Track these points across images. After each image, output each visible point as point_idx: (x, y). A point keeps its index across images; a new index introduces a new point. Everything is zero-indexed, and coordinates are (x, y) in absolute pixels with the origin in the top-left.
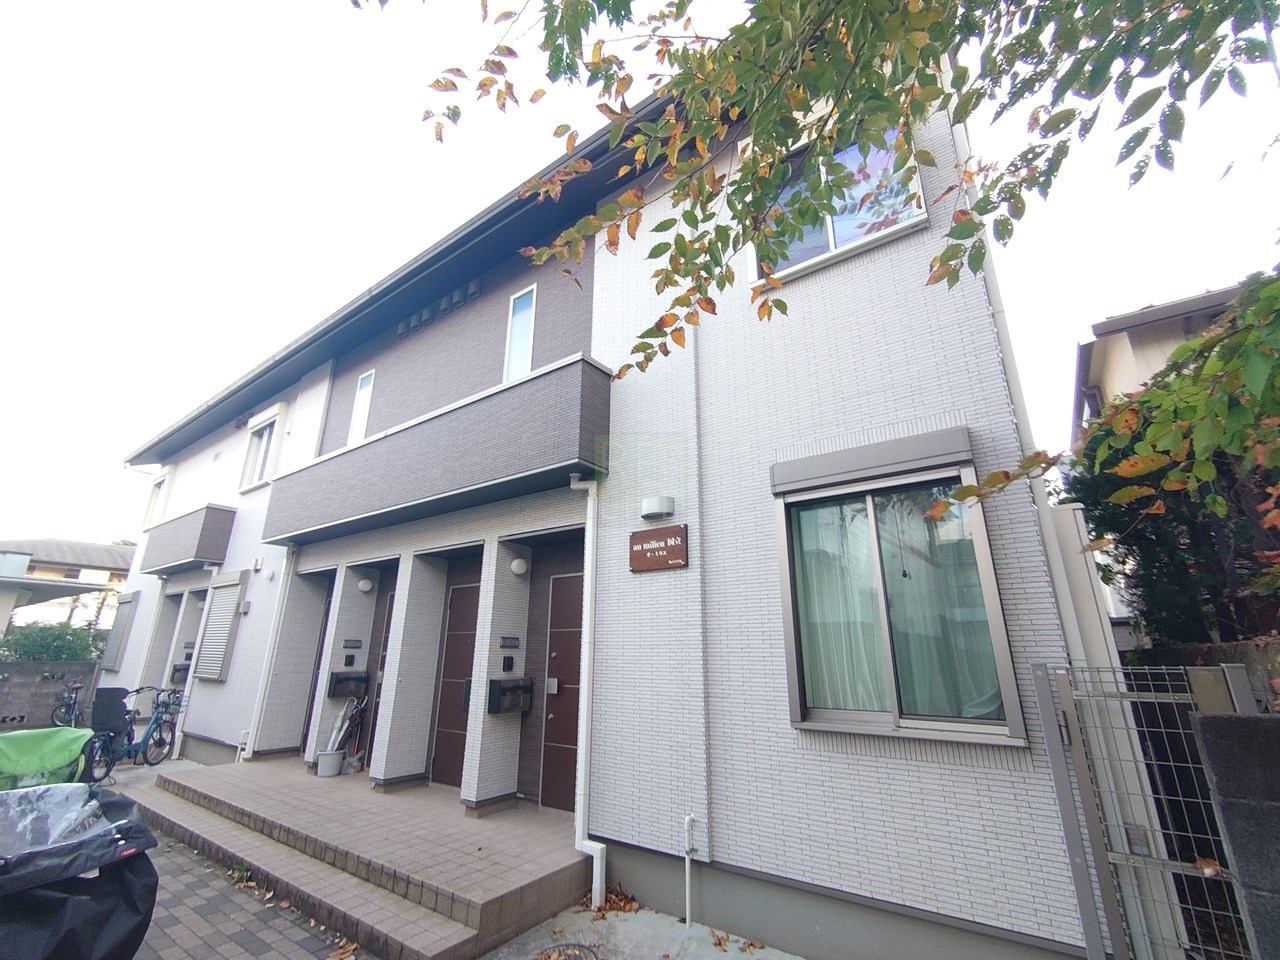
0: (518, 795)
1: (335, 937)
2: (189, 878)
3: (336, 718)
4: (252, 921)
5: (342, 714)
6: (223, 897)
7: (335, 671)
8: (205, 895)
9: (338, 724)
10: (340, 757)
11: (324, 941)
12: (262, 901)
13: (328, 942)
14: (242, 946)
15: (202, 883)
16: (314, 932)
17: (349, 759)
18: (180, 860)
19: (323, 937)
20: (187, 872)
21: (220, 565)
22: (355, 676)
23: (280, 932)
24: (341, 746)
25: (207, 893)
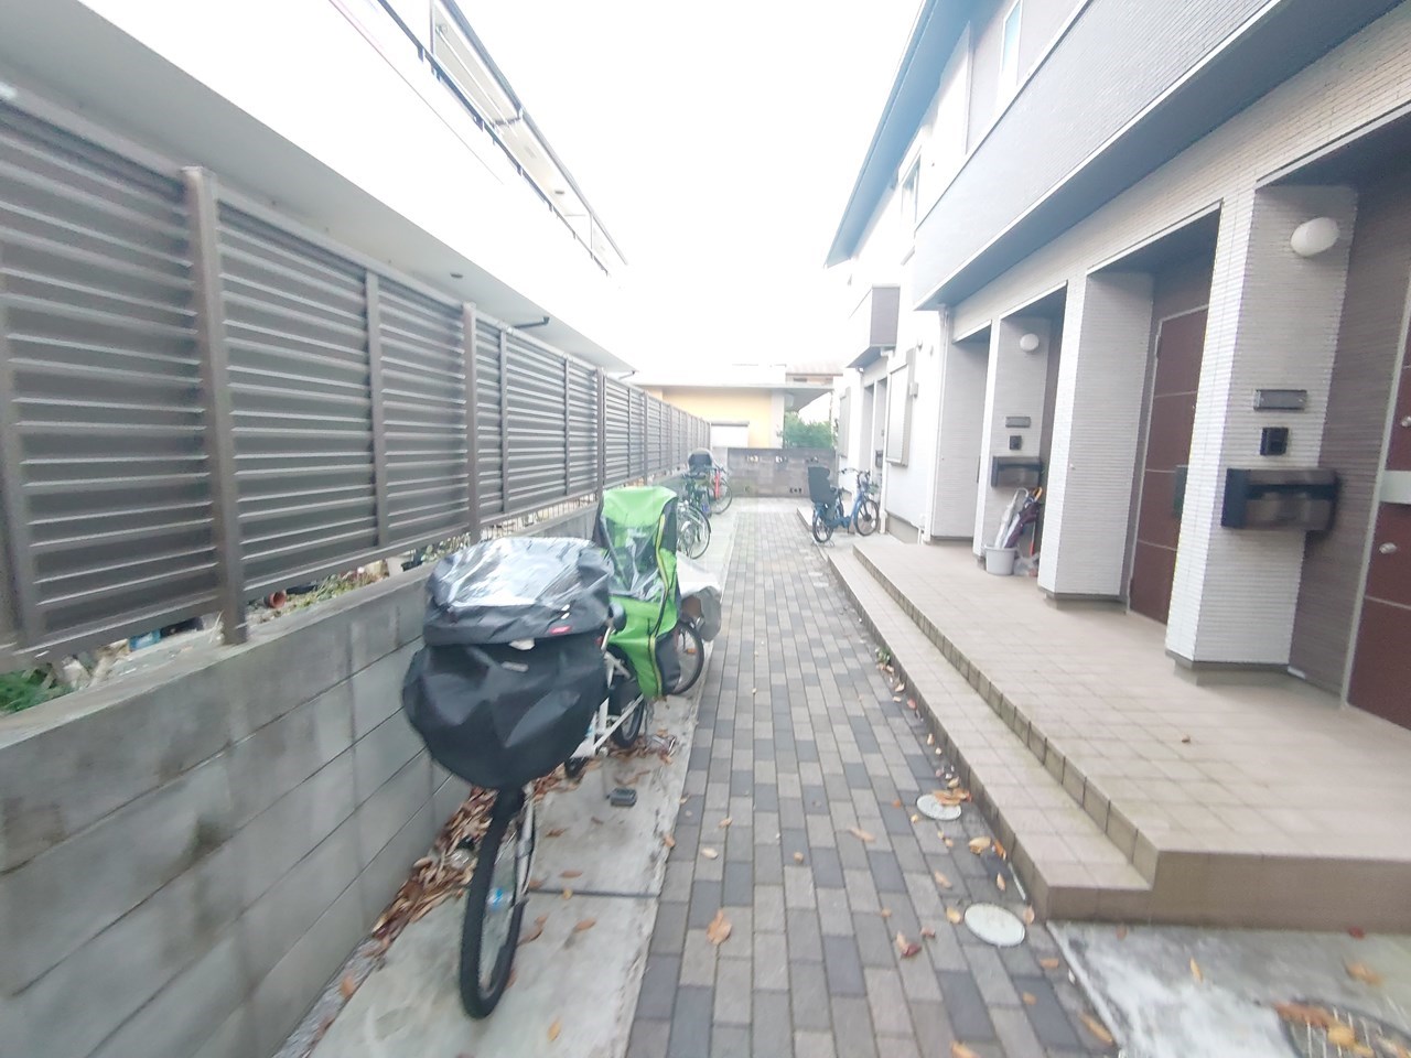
0: (1291, 670)
1: (947, 769)
2: (844, 644)
3: (1004, 511)
4: (874, 709)
5: (1011, 506)
6: (863, 674)
7: (998, 455)
8: (849, 665)
9: (1006, 518)
10: (1011, 556)
11: (934, 769)
12: (893, 692)
13: (938, 773)
14: (854, 734)
15: (853, 652)
16: (928, 752)
17: (1023, 559)
18: (847, 624)
19: (935, 763)
20: (846, 637)
21: (893, 348)
22: (1024, 462)
23: (895, 736)
24: (1012, 543)
25: (852, 663)
